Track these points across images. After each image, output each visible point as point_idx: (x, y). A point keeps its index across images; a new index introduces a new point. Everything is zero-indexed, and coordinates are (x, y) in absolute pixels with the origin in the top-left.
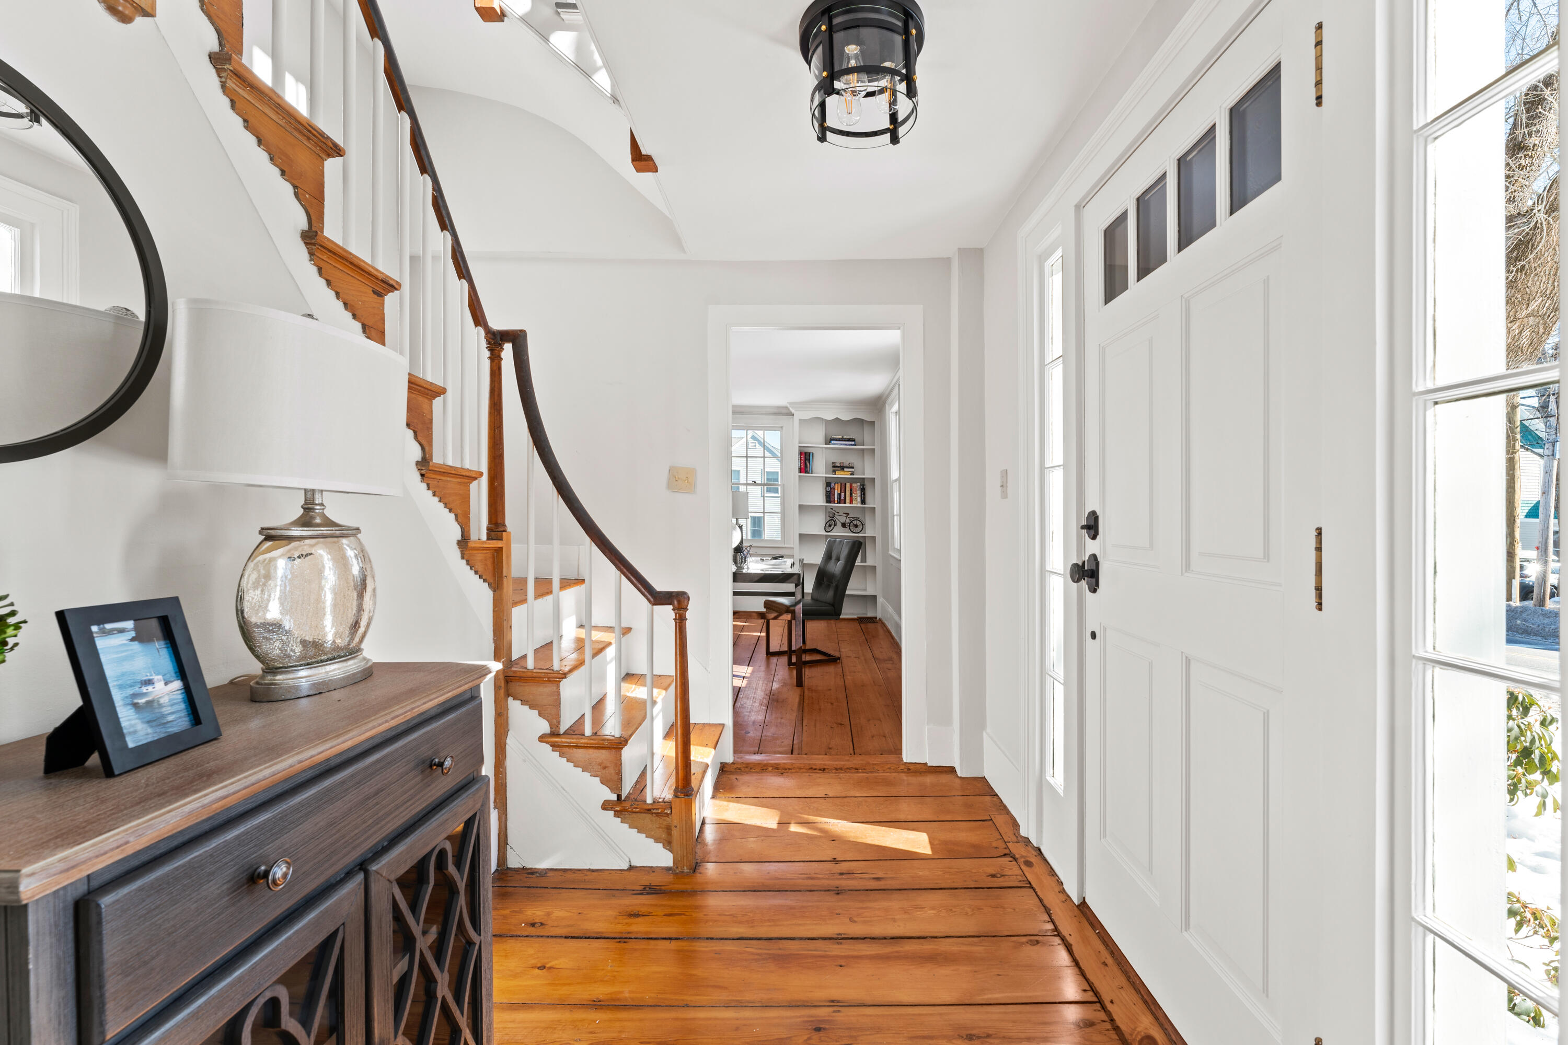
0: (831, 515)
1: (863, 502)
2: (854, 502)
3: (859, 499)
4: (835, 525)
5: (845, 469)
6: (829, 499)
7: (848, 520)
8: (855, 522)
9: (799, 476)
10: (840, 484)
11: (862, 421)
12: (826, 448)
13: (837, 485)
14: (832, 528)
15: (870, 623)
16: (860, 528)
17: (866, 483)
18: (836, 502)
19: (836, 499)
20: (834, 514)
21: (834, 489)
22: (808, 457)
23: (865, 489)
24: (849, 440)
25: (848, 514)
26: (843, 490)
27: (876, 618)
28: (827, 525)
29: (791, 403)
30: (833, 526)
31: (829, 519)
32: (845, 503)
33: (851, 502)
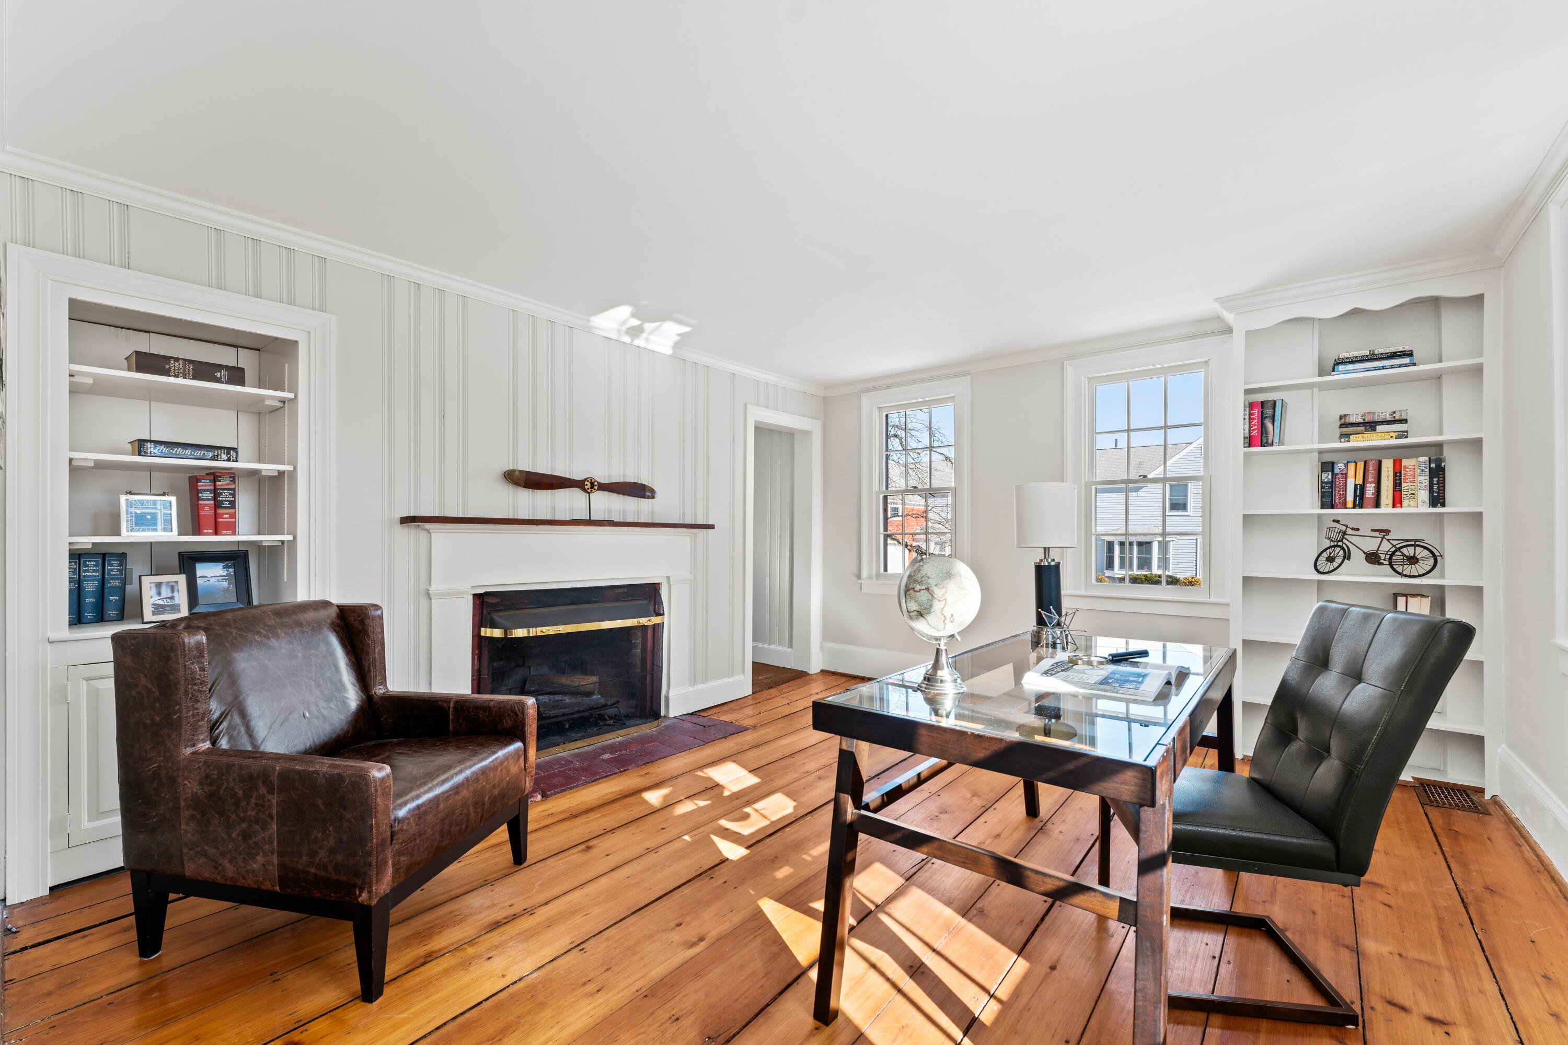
0: (1334, 536)
1: (1438, 499)
2: (1405, 503)
3: (1424, 495)
4: (1347, 556)
5: (1379, 428)
6: (1329, 497)
7: (1386, 547)
8: (1409, 551)
9: (1245, 454)
10: (1361, 465)
11: (1435, 303)
12: (1322, 387)
13: (1352, 467)
14: (1335, 564)
15: (1463, 808)
16: (1427, 564)
17: (1447, 453)
18: (1350, 504)
19: (1350, 498)
20: (1345, 533)
21: (1345, 476)
22: (1269, 412)
23: (1443, 470)
24: (1394, 355)
25: (1387, 532)
26: (1371, 475)
27: (1481, 791)
28: (1325, 555)
29: (1223, 301)
30: (1338, 561)
31: (1327, 543)
32: (1377, 505)
33: (1397, 501)
